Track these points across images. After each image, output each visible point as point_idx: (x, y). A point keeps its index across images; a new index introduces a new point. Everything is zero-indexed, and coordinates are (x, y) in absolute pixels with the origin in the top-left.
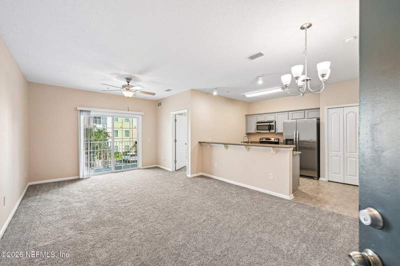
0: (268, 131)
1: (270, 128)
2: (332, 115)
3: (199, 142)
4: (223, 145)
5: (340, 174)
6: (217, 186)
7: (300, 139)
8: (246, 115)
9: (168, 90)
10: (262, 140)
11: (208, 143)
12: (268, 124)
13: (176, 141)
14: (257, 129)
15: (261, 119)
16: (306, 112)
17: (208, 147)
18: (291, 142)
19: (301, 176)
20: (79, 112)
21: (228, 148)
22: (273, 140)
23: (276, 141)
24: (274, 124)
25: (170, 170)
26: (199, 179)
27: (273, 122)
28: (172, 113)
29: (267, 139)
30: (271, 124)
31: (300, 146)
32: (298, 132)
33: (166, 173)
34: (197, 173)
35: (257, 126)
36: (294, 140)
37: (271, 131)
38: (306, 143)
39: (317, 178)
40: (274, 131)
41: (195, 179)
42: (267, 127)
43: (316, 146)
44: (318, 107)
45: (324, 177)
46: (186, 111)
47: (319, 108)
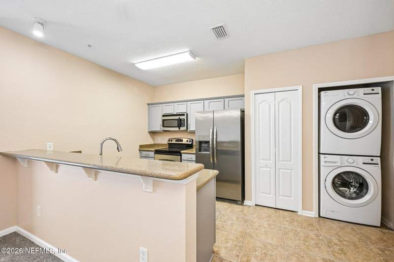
0: (177, 129)
1: (180, 123)
2: (260, 104)
5: (270, 194)
7: (218, 140)
8: (148, 104)
10: (170, 142)
12: (177, 117)
14: (163, 126)
15: (169, 110)
16: (227, 100)
18: (206, 145)
19: (218, 199)
22: (185, 141)
23: (189, 143)
24: (185, 117)
27: (184, 115)
29: (178, 140)
30: (182, 117)
31: (218, 148)
32: (215, 130)
35: (163, 120)
36: (211, 142)
37: (182, 129)
38: (226, 145)
39: (240, 203)
40: (185, 128)
42: (176, 123)
43: (239, 149)
44: (241, 93)
45: (251, 200)
47: (243, 96)
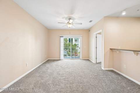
3: (110, 49)
4: (132, 52)
6: (124, 85)
9: (91, 21)
11: (117, 50)
13: (96, 48)
17: (118, 52)
20: (60, 37)
21: (139, 55)
25: (94, 62)
26: (110, 73)
28: (94, 34)
33: (92, 64)
34: (108, 68)
41: (107, 72)
46: (101, 31)
